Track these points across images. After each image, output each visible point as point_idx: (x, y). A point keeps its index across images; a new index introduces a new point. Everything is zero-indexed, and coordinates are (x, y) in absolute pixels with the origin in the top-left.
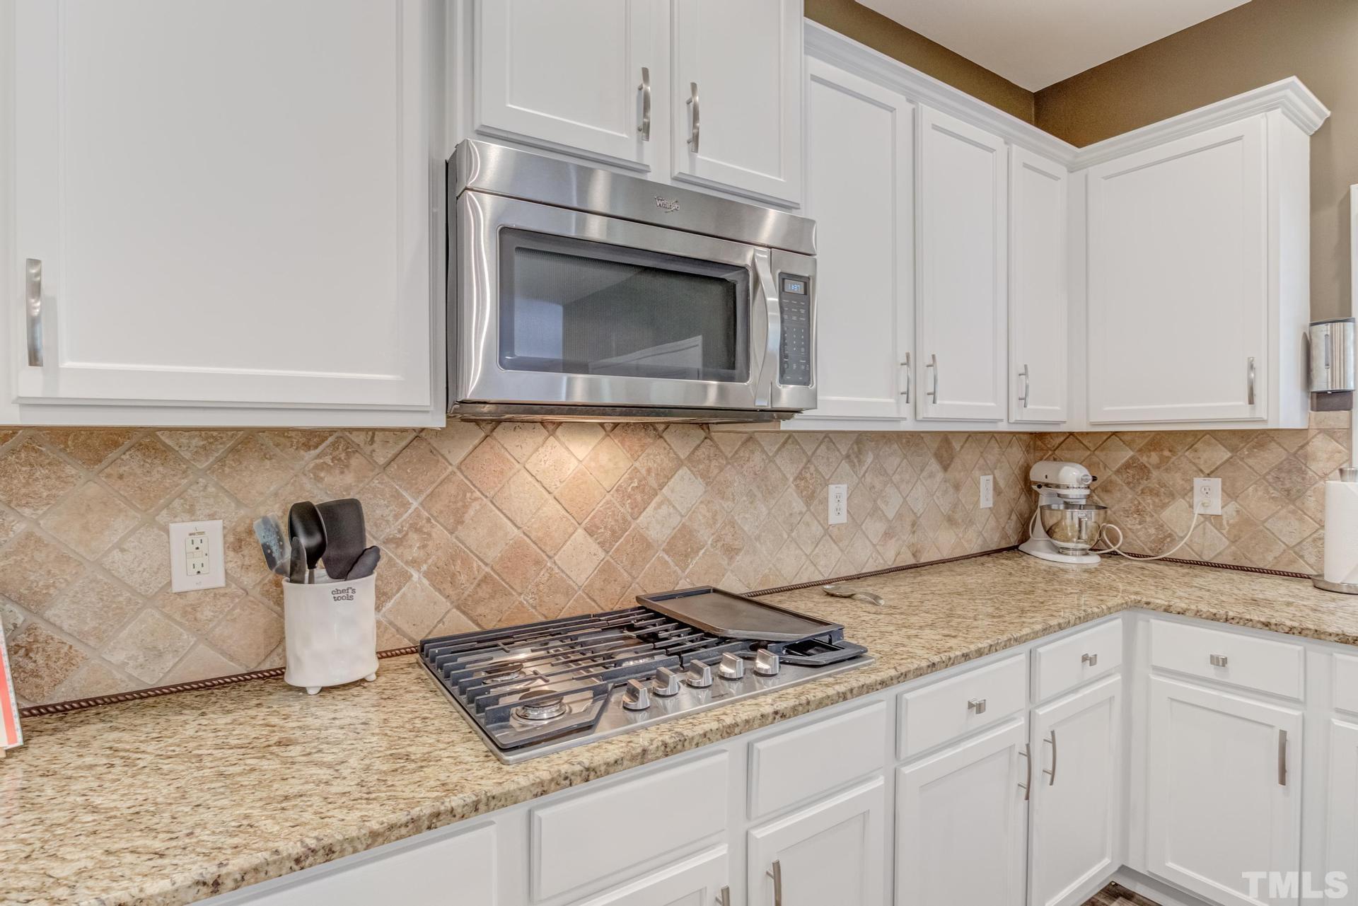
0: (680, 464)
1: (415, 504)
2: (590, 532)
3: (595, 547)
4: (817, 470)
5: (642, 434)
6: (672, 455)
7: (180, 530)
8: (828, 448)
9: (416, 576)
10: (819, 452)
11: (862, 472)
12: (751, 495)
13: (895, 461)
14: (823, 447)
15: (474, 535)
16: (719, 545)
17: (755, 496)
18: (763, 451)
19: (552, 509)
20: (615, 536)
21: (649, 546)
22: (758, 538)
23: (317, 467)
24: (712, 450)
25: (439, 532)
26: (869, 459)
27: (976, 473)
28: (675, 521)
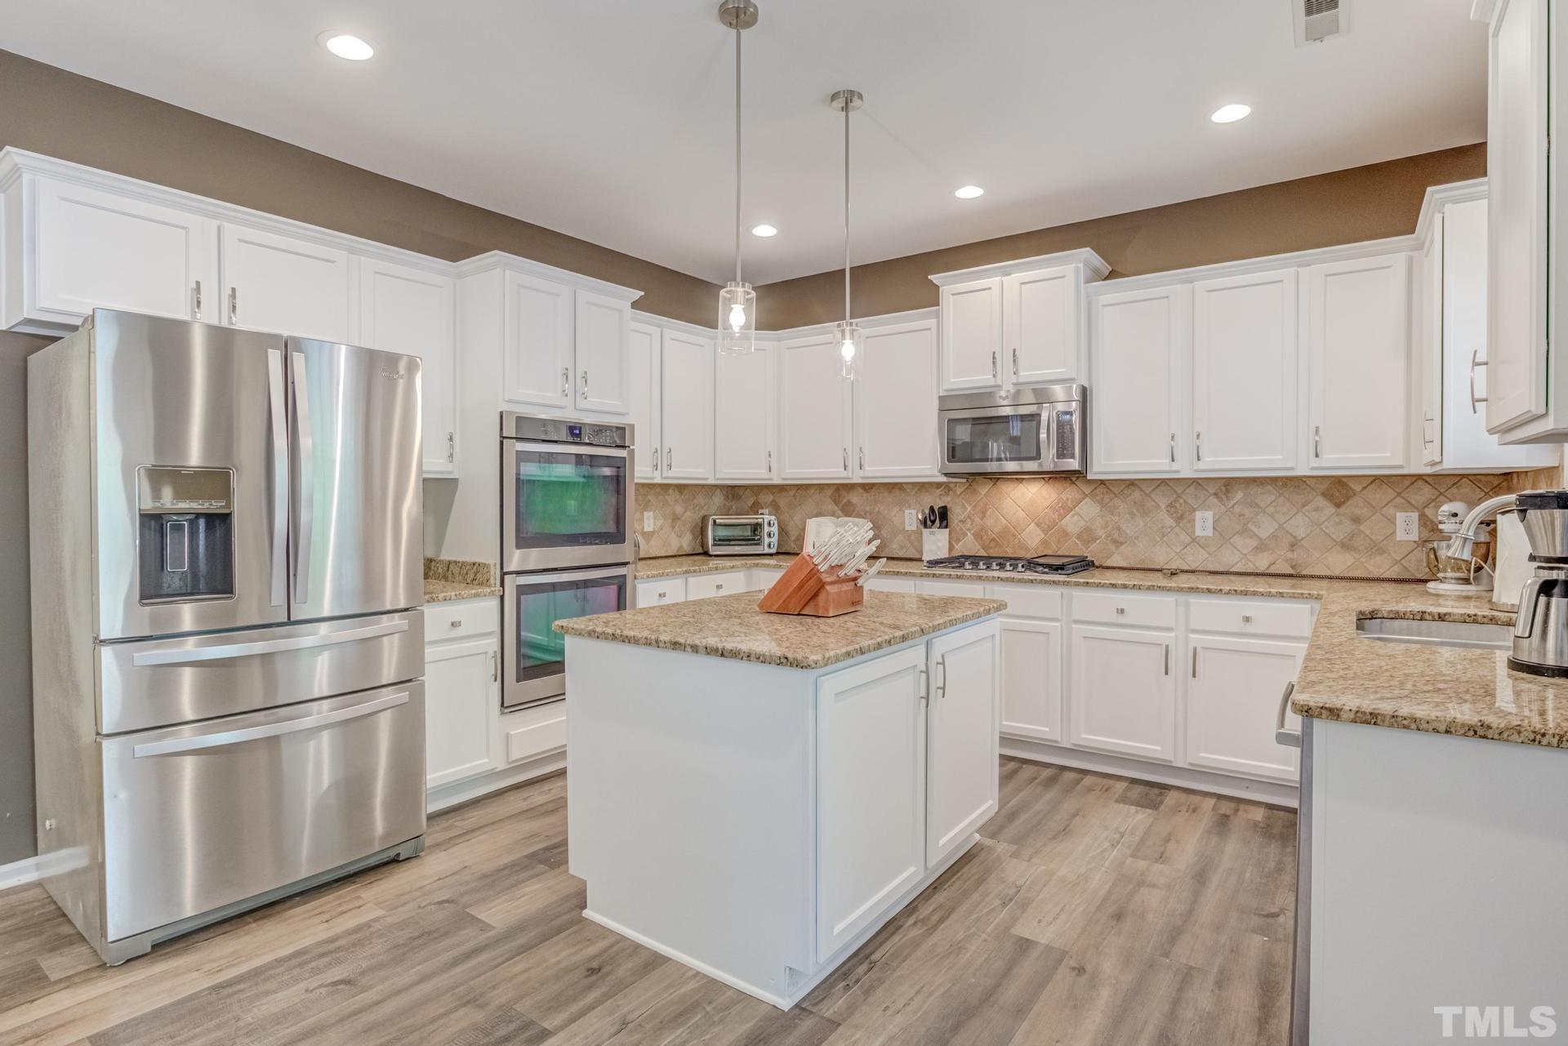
0: (1086, 496)
1: (969, 508)
2: (1038, 525)
3: (1039, 532)
4: (1185, 501)
5: (1064, 482)
6: (1080, 492)
7: (907, 512)
8: (1196, 489)
9: (969, 534)
10: (1187, 491)
11: (1230, 505)
12: (1133, 516)
13: (1270, 498)
14: (1192, 488)
15: (989, 522)
16: (1109, 539)
17: (1135, 515)
18: (1141, 490)
19: (1021, 514)
20: (1050, 528)
21: (1067, 534)
22: (1137, 538)
23: (941, 495)
24: (1105, 490)
25: (977, 519)
26: (1240, 495)
27: (1390, 510)
28: (1082, 523)
